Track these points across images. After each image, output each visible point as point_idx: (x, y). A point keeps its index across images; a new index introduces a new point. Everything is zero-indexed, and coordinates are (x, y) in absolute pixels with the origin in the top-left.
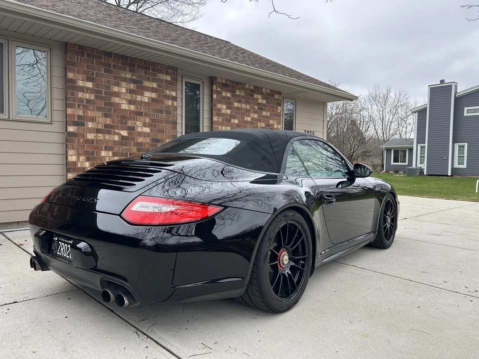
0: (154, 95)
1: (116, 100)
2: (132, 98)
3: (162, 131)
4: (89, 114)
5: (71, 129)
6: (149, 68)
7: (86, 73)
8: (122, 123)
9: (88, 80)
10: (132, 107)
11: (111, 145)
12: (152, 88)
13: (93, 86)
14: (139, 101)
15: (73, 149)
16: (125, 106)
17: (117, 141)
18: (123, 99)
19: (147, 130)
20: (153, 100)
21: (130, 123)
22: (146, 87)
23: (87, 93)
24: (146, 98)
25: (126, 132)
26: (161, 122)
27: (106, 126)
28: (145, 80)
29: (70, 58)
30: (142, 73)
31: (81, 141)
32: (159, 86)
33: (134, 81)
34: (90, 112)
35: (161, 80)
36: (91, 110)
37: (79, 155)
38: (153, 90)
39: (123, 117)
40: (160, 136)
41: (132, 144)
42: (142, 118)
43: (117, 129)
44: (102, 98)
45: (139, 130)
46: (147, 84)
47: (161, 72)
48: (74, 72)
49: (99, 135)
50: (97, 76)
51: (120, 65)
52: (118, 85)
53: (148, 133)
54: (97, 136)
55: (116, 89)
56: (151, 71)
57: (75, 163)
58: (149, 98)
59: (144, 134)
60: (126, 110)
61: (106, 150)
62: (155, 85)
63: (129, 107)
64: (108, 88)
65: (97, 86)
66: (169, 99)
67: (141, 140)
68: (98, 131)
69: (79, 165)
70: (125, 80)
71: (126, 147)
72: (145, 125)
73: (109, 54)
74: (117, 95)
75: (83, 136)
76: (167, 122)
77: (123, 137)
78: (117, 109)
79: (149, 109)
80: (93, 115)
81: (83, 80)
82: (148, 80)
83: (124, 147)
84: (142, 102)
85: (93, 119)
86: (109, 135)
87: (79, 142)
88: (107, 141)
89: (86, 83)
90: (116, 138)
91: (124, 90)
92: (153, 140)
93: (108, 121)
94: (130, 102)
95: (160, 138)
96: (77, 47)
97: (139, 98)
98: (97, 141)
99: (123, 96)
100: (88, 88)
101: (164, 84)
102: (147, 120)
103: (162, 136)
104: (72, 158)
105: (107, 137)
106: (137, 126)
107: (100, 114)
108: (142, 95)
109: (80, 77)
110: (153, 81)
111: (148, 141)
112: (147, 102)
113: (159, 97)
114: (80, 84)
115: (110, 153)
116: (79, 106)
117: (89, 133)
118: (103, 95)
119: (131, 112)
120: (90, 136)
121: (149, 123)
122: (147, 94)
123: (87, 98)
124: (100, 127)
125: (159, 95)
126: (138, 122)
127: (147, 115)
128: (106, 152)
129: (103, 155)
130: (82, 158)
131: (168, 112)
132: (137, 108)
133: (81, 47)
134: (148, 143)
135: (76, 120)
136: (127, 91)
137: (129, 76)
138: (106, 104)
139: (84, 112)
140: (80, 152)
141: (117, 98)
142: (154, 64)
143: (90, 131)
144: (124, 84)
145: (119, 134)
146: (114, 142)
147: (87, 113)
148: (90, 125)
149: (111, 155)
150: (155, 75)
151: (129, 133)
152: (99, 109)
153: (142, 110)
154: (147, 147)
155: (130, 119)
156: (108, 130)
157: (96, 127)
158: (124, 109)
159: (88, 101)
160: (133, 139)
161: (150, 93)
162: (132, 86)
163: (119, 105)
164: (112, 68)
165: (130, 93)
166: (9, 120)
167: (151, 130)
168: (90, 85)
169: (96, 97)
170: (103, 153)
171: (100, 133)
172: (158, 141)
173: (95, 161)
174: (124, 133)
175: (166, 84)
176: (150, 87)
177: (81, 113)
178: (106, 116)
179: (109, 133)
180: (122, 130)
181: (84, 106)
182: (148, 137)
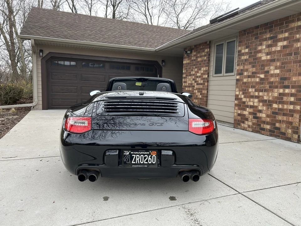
0: (285, 43)
1: (259, 55)
2: (269, 50)
3: (290, 71)
4: (245, 68)
5: (238, 77)
6: (283, 23)
7: (246, 44)
8: (261, 69)
9: (246, 48)
10: (269, 57)
11: (254, 84)
12: (284, 38)
13: (248, 50)
14: (274, 51)
15: (238, 88)
16: (264, 58)
17: (258, 82)
18: (263, 53)
19: (277, 71)
20: (284, 47)
21: (266, 69)
22: (280, 39)
23: (245, 55)
24: (279, 47)
25: (263, 75)
26: (290, 63)
27: (253, 73)
28: (279, 34)
29: (240, 39)
30: (277, 29)
31: (241, 83)
32: (290, 34)
33: (271, 38)
34: (246, 66)
35: (292, 29)
36: (246, 65)
37: (240, 91)
38: (285, 39)
39: (263, 65)
40: (287, 75)
41: (266, 83)
42: (275, 64)
43: (258, 74)
44: (253, 56)
45: (272, 72)
46: (281, 36)
47: (293, 21)
48: (241, 46)
49: (249, 79)
50: (251, 44)
51: (264, 31)
52: (261, 45)
53: (278, 74)
54: (248, 80)
55: (260, 48)
56: (284, 25)
57: (238, 95)
58: (281, 46)
59: (275, 75)
60: (264, 60)
61: (251, 88)
62: (287, 35)
63: (267, 57)
64: (256, 49)
65: (250, 50)
66: (299, 42)
67: (272, 79)
68: (249, 77)
69: (239, 97)
70: (266, 40)
71: (263, 85)
72: (276, 68)
73: (257, 27)
74: (260, 51)
75: (242, 80)
76: (295, 62)
77: (261, 79)
78: (259, 61)
79: (281, 55)
80: (247, 68)
81: (244, 49)
82: (282, 32)
83: (261, 86)
84: (276, 51)
85: (247, 70)
86: (254, 79)
87: (240, 84)
88: (252, 82)
89: (245, 50)
90: (258, 80)
91: (264, 47)
92: (282, 79)
93: (254, 70)
94: (267, 54)
95: (287, 76)
96: (243, 32)
97: (274, 49)
98: (248, 83)
99: (263, 52)
100: (246, 53)
101: (295, 30)
102: (278, 64)
103: (290, 74)
104: (237, 93)
105: (253, 80)
106: (271, 70)
107: (251, 66)
108: (276, 45)
109: (243, 47)
110: (286, 32)
111: (278, 80)
112: (279, 50)
113: (289, 43)
114: (243, 52)
115: (254, 90)
116: (241, 64)
117: (245, 78)
118: (253, 54)
119: (268, 60)
120: (245, 80)
121: (279, 66)
122: (280, 44)
123: (245, 58)
124: (250, 74)
125: (289, 41)
126: (272, 67)
127: (278, 60)
128: (252, 89)
129: (250, 91)
130: (241, 93)
131: (296, 54)
132: (272, 57)
133: (245, 31)
134: (277, 82)
135: (240, 72)
136: (266, 47)
137: (268, 36)
138: (254, 59)
139: (243, 67)
140: (240, 89)
141: (260, 54)
142: (287, 18)
143: (246, 77)
144: (265, 43)
145: (259, 77)
146: (257, 83)
147: (245, 67)
148: (245, 74)
149: (254, 91)
150: (287, 26)
151: (265, 76)
152: (250, 63)
153: (275, 57)
154: (276, 84)
155: (267, 66)
156: (253, 75)
157: (248, 75)
158: (263, 60)
159: (246, 60)
160: (268, 79)
161: (282, 42)
162: (270, 42)
163: (261, 57)
164: (259, 35)
165: (268, 48)
166: (223, 76)
167: (281, 71)
168: (247, 50)
169: (249, 57)
170: (250, 90)
171: (250, 78)
172: (285, 79)
173: (246, 94)
174: (262, 76)
175: (297, 29)
176: (282, 38)
177: (242, 68)
178: (253, 67)
179: (254, 77)
180: (261, 74)
181: (244, 63)
182: (278, 77)
